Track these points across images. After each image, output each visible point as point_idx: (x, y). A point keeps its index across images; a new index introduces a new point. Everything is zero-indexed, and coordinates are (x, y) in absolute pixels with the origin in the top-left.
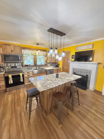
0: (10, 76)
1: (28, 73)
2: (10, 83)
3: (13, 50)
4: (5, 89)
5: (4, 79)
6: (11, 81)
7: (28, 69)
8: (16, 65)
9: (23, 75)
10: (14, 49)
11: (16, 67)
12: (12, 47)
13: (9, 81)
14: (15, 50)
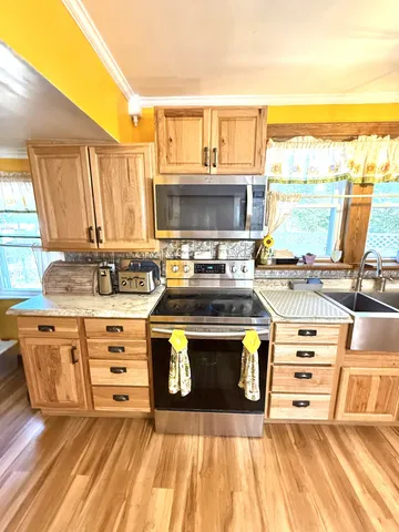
0: (179, 342)
1: (302, 333)
2: (173, 389)
3: (215, 145)
4: (148, 410)
5: (145, 350)
6: (180, 380)
7: (291, 286)
8: (223, 255)
9: (264, 349)
10: (222, 141)
11: (220, 269)
12: (211, 122)
13: (173, 373)
14: (225, 148)
